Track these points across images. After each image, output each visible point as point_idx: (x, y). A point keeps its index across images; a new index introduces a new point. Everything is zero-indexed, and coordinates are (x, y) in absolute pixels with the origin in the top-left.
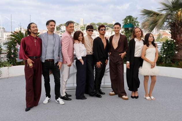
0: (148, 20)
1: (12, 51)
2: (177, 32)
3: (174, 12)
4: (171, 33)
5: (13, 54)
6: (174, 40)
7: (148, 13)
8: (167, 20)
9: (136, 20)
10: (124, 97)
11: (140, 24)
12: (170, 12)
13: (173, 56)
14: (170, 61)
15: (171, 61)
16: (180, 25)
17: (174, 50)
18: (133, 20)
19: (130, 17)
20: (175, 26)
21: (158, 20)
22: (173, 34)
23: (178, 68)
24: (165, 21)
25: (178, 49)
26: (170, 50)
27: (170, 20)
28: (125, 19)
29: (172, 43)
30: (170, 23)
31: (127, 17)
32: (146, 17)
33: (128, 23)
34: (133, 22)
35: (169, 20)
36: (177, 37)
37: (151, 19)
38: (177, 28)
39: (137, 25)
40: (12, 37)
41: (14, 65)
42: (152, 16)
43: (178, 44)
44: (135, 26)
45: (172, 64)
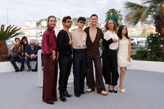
0: (131, 13)
2: (162, 24)
3: (158, 4)
4: (155, 26)
7: (131, 5)
8: (152, 13)
9: (119, 13)
10: (103, 92)
11: (123, 18)
12: (154, 5)
13: (158, 50)
14: (155, 55)
15: (157, 55)
17: (159, 43)
18: (116, 13)
19: (113, 11)
20: (159, 19)
24: (149, 14)
25: (162, 42)
26: (155, 44)
27: (154, 13)
28: (108, 12)
29: (157, 36)
30: (154, 16)
31: (110, 10)
32: (130, 10)
33: (112, 16)
34: (116, 16)
35: (153, 13)
36: (161, 30)
37: (135, 12)
38: (162, 20)
39: (120, 19)
42: (136, 9)
43: (162, 37)
44: (119, 20)
45: (158, 58)
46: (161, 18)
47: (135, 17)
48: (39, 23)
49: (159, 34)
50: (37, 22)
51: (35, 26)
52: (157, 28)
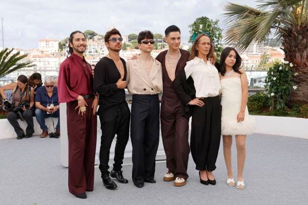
0: (238, 25)
2: (296, 47)
3: (290, 8)
4: (284, 50)
6: (290, 62)
7: (238, 10)
8: (277, 25)
9: (216, 26)
11: (223, 34)
12: (281, 9)
13: (289, 95)
14: (283, 105)
15: (286, 104)
16: (302, 34)
17: (290, 83)
18: (209, 26)
19: (204, 20)
20: (291, 36)
22: (288, 51)
24: (273, 27)
25: (297, 80)
26: (283, 83)
27: (282, 25)
28: (195, 23)
29: (287, 69)
30: (282, 30)
31: (199, 19)
32: (235, 20)
33: (201, 31)
34: (210, 30)
35: (279, 25)
36: (295, 57)
37: (245, 23)
38: (296, 39)
39: (217, 36)
42: (247, 17)
43: (297, 70)
44: (215, 38)
45: (288, 111)
46: (294, 34)
47: (244, 33)
49: (291, 65)
50: (60, 44)
51: (57, 51)
52: (288, 53)
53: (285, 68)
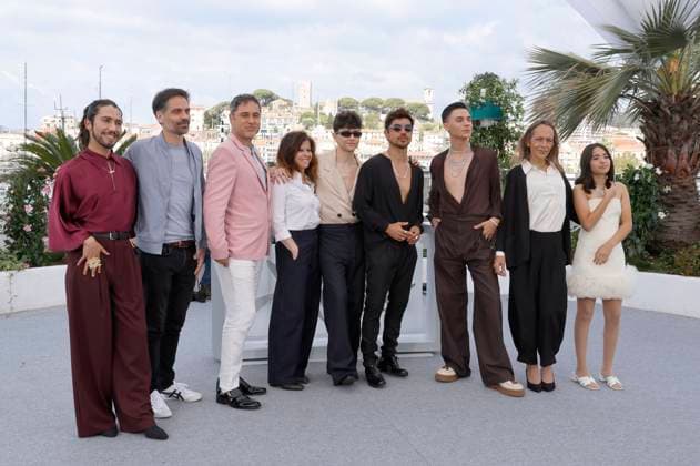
0: (558, 90)
1: (29, 209)
2: (668, 136)
3: (655, 62)
4: (645, 142)
5: (32, 220)
6: (655, 167)
7: (557, 63)
8: (631, 92)
9: (512, 91)
10: (508, 385)
11: (526, 105)
12: (638, 62)
13: (652, 228)
14: (640, 249)
15: (647, 248)
16: (679, 112)
17: (656, 206)
18: (499, 91)
19: (488, 80)
20: (657, 115)
21: (593, 92)
22: (651, 144)
23: (674, 274)
24: (622, 96)
25: (669, 202)
26: (642, 207)
27: (641, 93)
28: (472, 86)
29: (649, 180)
30: (640, 103)
31: (479, 77)
32: (551, 79)
33: (483, 101)
34: (500, 99)
35: (635, 91)
36: (666, 156)
37: (570, 86)
38: (667, 120)
39: (515, 110)
40: (29, 154)
41: (34, 264)
42: (573, 75)
43: (669, 181)
44: (509, 115)
45: (651, 260)
46: (663, 112)
47: (567, 107)
48: (215, 117)
49: (658, 171)
50: (206, 114)
51: (201, 129)
52: (651, 149)
53: (646, 177)
